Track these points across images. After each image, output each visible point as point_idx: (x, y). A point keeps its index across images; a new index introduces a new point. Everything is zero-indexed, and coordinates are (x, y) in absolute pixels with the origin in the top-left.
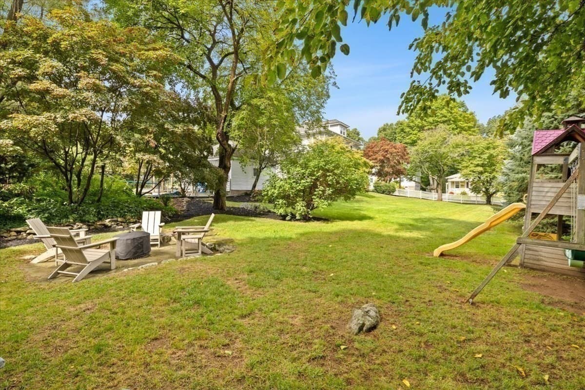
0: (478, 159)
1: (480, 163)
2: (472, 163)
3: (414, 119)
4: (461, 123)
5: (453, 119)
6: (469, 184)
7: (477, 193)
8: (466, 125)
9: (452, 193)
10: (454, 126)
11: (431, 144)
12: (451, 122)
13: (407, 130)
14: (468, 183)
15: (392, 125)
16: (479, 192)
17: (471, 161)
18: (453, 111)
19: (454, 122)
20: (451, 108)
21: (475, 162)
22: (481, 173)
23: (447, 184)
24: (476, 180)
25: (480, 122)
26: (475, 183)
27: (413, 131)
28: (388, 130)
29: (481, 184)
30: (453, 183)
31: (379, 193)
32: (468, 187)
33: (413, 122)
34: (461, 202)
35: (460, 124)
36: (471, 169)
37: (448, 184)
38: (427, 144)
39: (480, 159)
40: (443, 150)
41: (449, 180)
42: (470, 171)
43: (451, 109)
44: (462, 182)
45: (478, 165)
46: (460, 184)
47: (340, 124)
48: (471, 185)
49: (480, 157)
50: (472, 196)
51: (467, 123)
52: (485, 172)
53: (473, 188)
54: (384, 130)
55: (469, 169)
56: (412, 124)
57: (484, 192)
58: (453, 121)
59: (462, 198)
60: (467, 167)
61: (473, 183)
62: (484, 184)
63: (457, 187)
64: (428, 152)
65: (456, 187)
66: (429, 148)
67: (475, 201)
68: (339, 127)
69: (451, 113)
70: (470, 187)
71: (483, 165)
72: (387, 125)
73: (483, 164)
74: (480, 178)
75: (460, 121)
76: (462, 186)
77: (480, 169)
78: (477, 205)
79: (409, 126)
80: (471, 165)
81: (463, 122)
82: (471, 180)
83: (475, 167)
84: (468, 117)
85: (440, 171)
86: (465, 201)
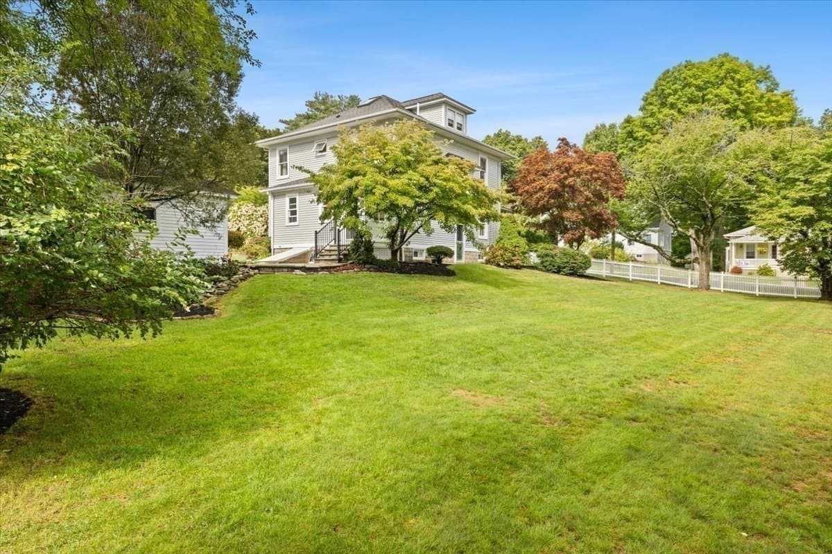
0: (802, 186)
1: (807, 195)
2: (785, 198)
3: (655, 109)
4: (762, 114)
5: (742, 107)
6: (778, 249)
7: (798, 273)
8: (771, 118)
9: (738, 271)
10: (743, 121)
11: (680, 151)
12: (739, 113)
13: (640, 133)
14: (774, 248)
15: (613, 126)
16: (802, 271)
17: (783, 192)
18: (743, 89)
19: (746, 113)
20: (740, 83)
21: (793, 194)
22: (809, 221)
23: (728, 249)
24: (795, 240)
25: (805, 115)
26: (793, 247)
27: (653, 134)
28: (603, 138)
29: (808, 250)
30: (740, 246)
31: (548, 271)
32: (774, 256)
33: (652, 115)
34: (757, 293)
35: (757, 116)
36: (783, 211)
37: (730, 251)
38: (670, 151)
39: (807, 186)
40: (711, 165)
41: (732, 241)
42: (781, 216)
43: (739, 86)
44: (760, 245)
45: (800, 202)
46: (757, 249)
47: (445, 103)
48: (783, 252)
49: (806, 182)
50: (785, 279)
51: (773, 115)
52: (820, 219)
53: (788, 258)
54: (596, 137)
55: (776, 211)
56: (650, 121)
57: (815, 269)
58: (742, 111)
59: (759, 283)
60: (771, 206)
61: (788, 245)
62: (814, 249)
63: (751, 255)
64: (674, 172)
65: (748, 257)
66: (676, 162)
67: (791, 290)
68: (443, 109)
69: (739, 94)
70: (779, 257)
71: (813, 202)
72: (603, 126)
73: (813, 198)
74: (805, 234)
75: (759, 109)
76: (761, 252)
77: (808, 211)
78: (797, 303)
79: (645, 126)
80: (784, 202)
81: (766, 112)
82: (782, 240)
83: (794, 206)
84: (777, 101)
85: (705, 218)
86: (765, 289)
